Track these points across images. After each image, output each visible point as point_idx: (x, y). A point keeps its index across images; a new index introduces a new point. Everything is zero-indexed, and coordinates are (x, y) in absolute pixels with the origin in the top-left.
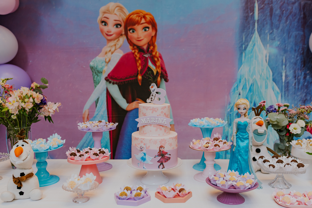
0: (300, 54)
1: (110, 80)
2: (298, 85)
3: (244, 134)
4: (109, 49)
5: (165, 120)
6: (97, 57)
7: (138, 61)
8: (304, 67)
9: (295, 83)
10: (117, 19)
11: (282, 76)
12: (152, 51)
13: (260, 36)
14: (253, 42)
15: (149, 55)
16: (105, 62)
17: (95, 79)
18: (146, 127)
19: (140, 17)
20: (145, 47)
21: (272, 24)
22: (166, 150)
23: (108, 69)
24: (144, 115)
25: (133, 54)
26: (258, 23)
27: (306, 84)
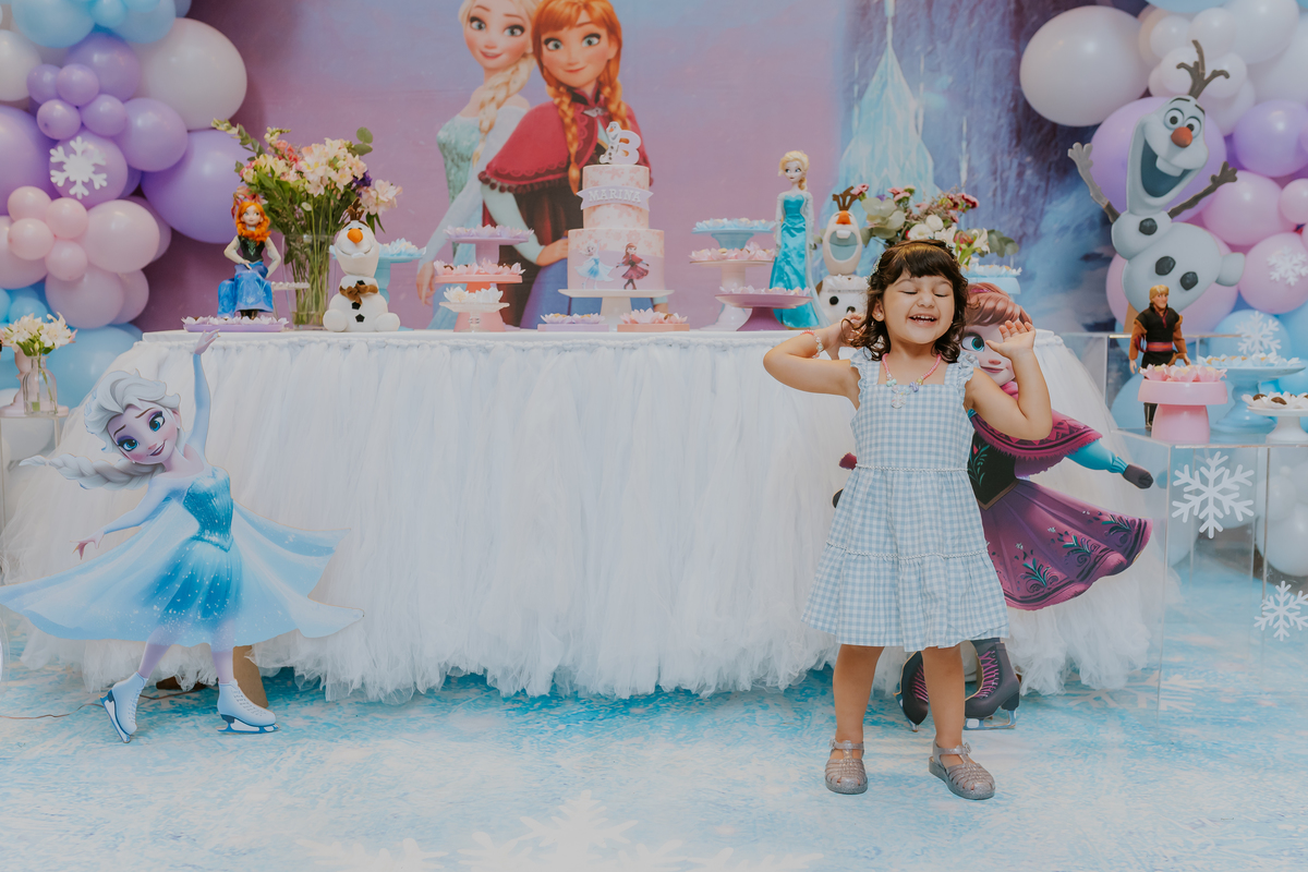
0: (1008, 110)
1: (493, 181)
2: (1003, 195)
3: (797, 221)
4: (489, 95)
5: (638, 193)
6: (458, 117)
7: (569, 127)
8: (1017, 145)
9: (995, 190)
10: (513, 11)
11: (958, 170)
12: (608, 101)
13: (899, 61)
14: (881, 77)
15: (600, 110)
16: (480, 129)
17: (451, 178)
18: (599, 210)
19: (575, 7)
20: (589, 91)
21: (932, 27)
22: (639, 252)
23: (488, 150)
24: (596, 184)
25: (557, 107)
26: (894, 24)
27: (1022, 192)
